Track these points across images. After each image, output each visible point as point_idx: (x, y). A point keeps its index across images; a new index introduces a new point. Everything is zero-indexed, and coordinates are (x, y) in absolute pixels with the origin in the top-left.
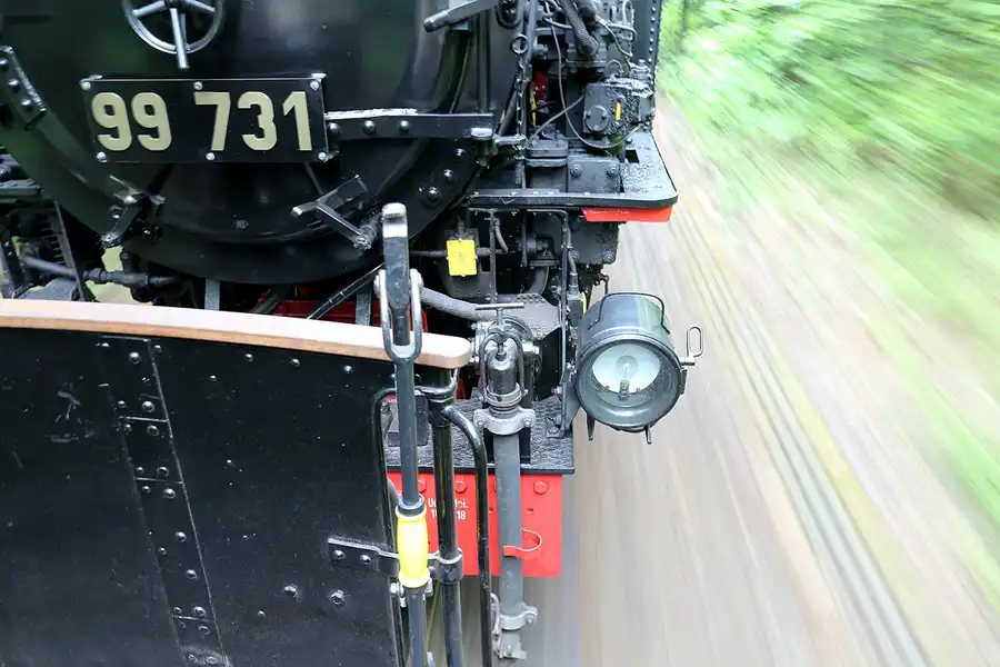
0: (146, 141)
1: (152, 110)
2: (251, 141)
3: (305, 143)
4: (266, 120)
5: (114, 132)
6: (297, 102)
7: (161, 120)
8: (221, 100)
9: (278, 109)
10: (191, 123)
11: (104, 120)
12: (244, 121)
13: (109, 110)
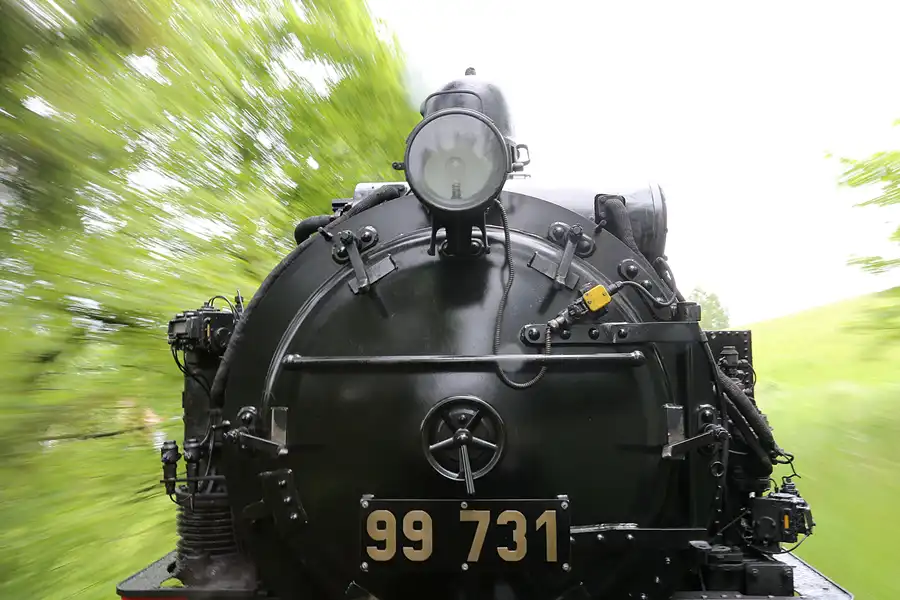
0: (408, 552)
1: (420, 526)
2: (504, 553)
3: (552, 556)
4: (519, 535)
5: (381, 545)
6: (548, 518)
7: (426, 535)
8: (482, 517)
9: (531, 524)
10: (452, 535)
11: (376, 534)
12: (501, 535)
13: (382, 525)
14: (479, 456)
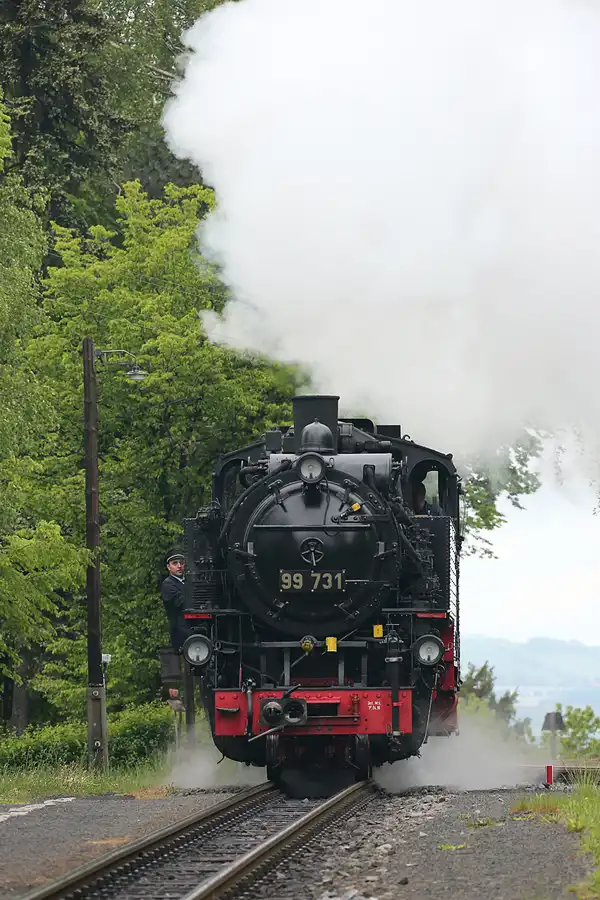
0: (295, 586)
1: (299, 578)
2: (325, 586)
3: (339, 587)
4: (329, 581)
5: (287, 584)
6: (339, 576)
7: (301, 581)
8: (318, 576)
9: (333, 578)
10: (308, 581)
11: (285, 581)
12: (324, 581)
13: (287, 578)
14: (317, 556)
